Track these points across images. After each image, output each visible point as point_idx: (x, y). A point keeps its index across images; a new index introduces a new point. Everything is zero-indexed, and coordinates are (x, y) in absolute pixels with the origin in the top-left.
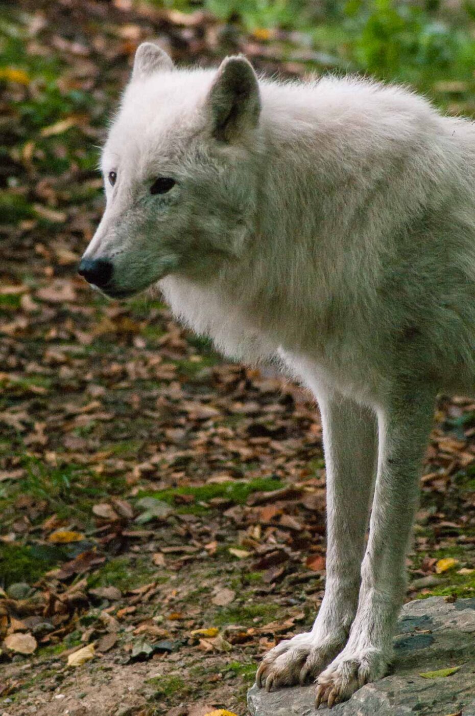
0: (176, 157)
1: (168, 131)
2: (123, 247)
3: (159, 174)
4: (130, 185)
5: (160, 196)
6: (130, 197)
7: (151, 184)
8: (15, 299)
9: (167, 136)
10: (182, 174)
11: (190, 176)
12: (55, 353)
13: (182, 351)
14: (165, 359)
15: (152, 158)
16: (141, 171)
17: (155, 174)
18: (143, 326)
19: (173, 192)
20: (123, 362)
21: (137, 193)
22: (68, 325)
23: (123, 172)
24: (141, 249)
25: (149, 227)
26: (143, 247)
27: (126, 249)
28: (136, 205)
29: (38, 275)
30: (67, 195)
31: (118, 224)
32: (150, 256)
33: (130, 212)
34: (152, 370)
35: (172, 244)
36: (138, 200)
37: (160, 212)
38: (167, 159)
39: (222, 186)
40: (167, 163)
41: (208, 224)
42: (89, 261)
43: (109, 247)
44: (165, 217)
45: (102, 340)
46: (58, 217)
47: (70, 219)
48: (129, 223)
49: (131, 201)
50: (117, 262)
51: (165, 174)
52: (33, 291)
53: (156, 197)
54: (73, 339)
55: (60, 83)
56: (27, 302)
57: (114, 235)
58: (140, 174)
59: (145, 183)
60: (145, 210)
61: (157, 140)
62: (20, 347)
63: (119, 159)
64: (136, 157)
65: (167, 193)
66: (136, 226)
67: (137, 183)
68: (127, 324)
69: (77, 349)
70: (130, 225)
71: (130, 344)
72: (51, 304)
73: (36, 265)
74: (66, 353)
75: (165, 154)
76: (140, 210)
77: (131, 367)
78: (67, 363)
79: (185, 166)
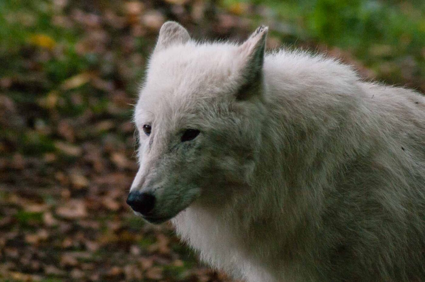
0: (201, 113)
1: (193, 94)
2: (162, 183)
3: (188, 126)
4: (165, 136)
5: (187, 142)
6: (165, 144)
7: (182, 135)
8: (38, 216)
9: (193, 97)
10: (206, 126)
11: (212, 127)
12: (69, 258)
13: (167, 257)
14: (155, 264)
15: (182, 115)
16: (174, 125)
17: (185, 127)
18: (138, 237)
19: (198, 140)
20: (122, 266)
21: (171, 141)
22: (80, 236)
23: (158, 125)
24: (175, 184)
25: (179, 167)
26: (177, 182)
27: (164, 185)
28: (170, 150)
29: (57, 197)
30: (82, 133)
31: (158, 165)
32: (182, 189)
33: (166, 156)
34: (145, 272)
35: (196, 181)
36: (172, 147)
37: (188, 154)
38: (194, 115)
39: (238, 133)
40: (194, 118)
41: (225, 164)
42: (136, 193)
43: (152, 183)
44: (192, 158)
45: (106, 248)
46: (72, 150)
47: (84, 153)
48: (165, 164)
49: (166, 147)
50: (159, 195)
51: (193, 126)
52: (53, 210)
53: (184, 143)
54: (83, 248)
55: (78, 47)
56: (48, 219)
57: (155, 174)
58: (173, 127)
59: (177, 134)
60: (177, 154)
61: (184, 100)
62: (42, 254)
63: (153, 115)
64: (169, 113)
65: (193, 140)
66: (171, 167)
67: (171, 134)
68: (126, 236)
69: (86, 256)
70: (167, 166)
71: (128, 251)
72: (66, 220)
73: (56, 189)
74: (79, 259)
75: (191, 112)
76: (173, 154)
77: (128, 270)
78: (78, 267)
79: (208, 119)
